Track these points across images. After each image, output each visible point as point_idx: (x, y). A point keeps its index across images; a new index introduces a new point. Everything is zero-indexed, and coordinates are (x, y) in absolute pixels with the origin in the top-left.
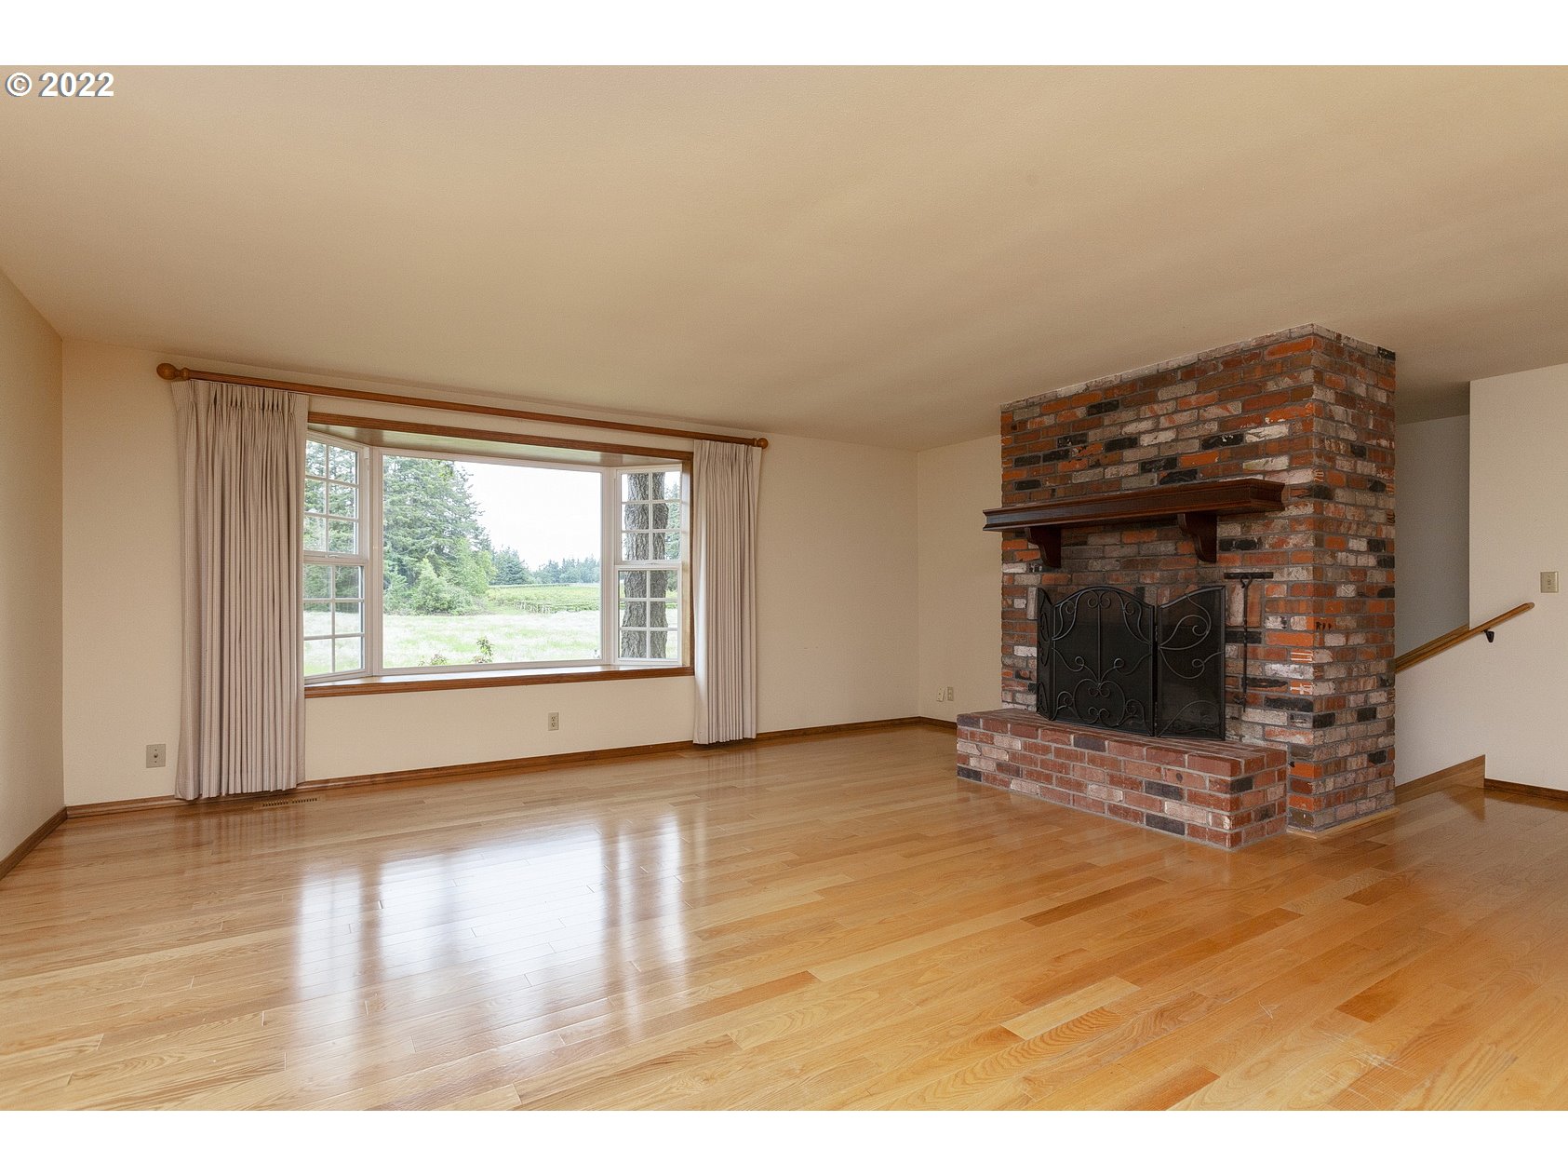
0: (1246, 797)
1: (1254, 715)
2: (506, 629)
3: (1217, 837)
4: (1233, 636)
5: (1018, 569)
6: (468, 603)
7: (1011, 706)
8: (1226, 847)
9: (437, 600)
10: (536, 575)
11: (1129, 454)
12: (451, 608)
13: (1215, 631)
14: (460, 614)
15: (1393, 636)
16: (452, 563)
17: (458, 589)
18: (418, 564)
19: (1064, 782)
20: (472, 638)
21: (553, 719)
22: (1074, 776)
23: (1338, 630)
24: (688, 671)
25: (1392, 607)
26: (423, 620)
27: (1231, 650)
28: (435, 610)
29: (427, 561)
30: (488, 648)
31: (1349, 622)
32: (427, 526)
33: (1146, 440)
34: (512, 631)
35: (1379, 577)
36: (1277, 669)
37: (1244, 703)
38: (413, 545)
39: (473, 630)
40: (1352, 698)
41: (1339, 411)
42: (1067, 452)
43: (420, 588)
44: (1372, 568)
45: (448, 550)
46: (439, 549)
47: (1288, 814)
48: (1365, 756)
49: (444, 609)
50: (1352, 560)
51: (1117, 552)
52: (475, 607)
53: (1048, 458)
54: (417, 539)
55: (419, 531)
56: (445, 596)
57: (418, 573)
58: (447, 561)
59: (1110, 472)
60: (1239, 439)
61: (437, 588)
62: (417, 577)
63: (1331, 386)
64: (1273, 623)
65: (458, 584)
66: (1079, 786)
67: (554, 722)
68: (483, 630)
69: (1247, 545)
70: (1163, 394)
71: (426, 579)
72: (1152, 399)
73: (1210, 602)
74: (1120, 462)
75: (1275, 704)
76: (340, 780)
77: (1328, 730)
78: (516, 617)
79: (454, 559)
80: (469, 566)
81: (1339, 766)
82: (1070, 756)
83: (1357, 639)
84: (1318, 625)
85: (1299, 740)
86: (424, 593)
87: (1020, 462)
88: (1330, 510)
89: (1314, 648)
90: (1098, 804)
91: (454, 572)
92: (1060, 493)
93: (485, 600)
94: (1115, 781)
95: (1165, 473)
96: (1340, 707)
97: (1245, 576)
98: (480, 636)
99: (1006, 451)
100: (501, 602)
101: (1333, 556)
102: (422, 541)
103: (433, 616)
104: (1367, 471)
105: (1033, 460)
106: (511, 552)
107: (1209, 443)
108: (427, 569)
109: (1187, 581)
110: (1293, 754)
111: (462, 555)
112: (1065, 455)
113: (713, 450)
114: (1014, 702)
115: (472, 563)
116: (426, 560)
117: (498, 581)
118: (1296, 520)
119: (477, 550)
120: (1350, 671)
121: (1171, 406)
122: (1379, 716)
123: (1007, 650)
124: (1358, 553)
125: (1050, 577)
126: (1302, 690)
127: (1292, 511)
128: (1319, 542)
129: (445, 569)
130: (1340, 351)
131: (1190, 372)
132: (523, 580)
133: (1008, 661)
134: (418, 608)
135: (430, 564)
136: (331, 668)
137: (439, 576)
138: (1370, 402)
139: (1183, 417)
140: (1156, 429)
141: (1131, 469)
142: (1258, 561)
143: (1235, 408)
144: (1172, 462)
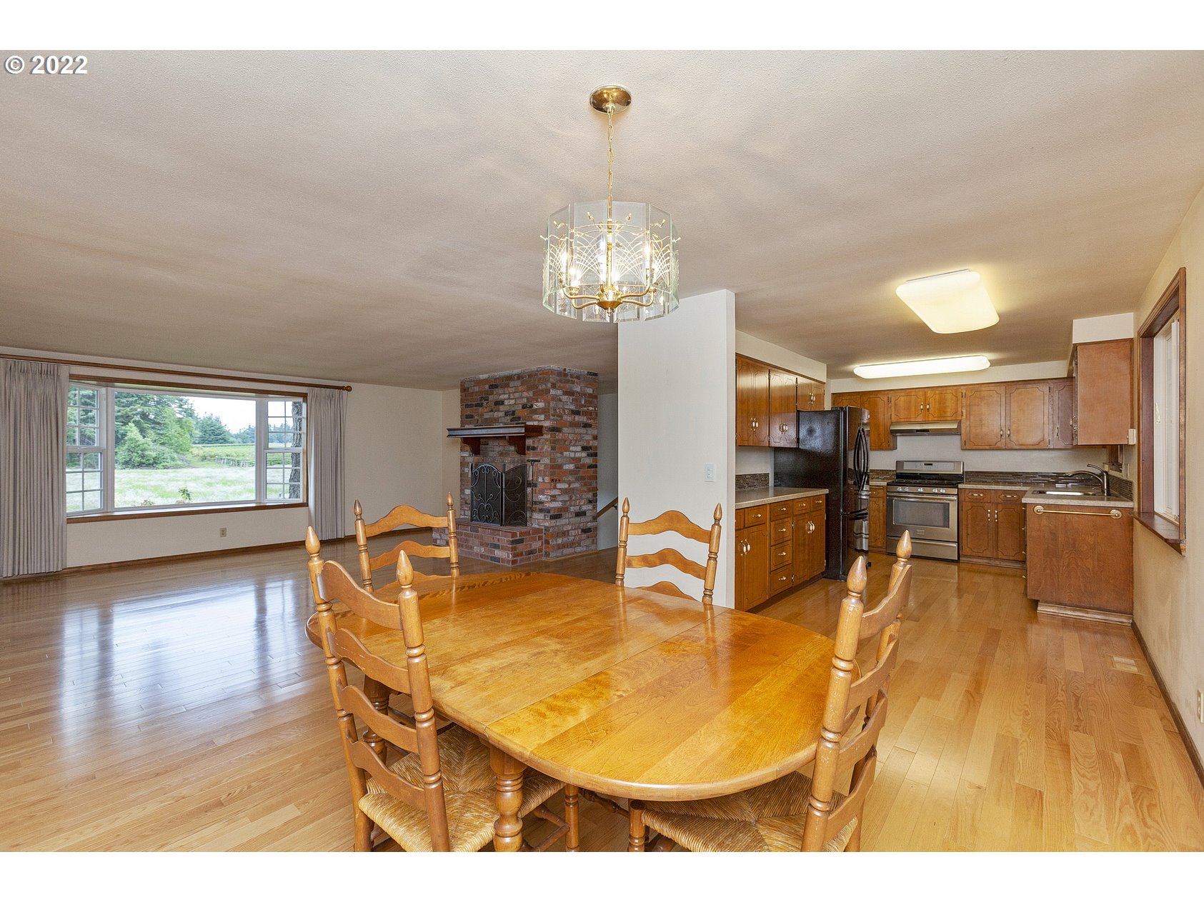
0: (520, 546)
1: (536, 515)
2: (208, 480)
3: (508, 561)
4: (530, 485)
5: (466, 454)
6: (173, 459)
7: (463, 517)
8: (510, 565)
9: (143, 456)
10: (237, 436)
11: (501, 408)
12: (156, 463)
13: (523, 483)
14: (165, 467)
15: (596, 483)
16: (157, 427)
17: (163, 448)
18: (123, 428)
19: (467, 547)
20: (175, 487)
21: (223, 531)
22: (470, 544)
23: (564, 482)
24: (305, 505)
25: (596, 472)
26: (129, 473)
27: (529, 490)
28: (140, 465)
29: (133, 425)
30: (188, 495)
31: (571, 478)
32: (133, 396)
33: (506, 402)
34: (213, 481)
35: (589, 461)
36: (542, 497)
37: (532, 511)
38: (119, 411)
39: (177, 481)
40: (572, 508)
41: (565, 398)
42: (482, 404)
43: (126, 447)
44: (585, 457)
45: (153, 417)
46: (144, 416)
47: (543, 553)
48: (580, 531)
49: (150, 464)
50: (572, 455)
51: (497, 449)
52: (179, 462)
53: (476, 405)
54: (123, 407)
55: (124, 400)
56: (151, 453)
57: (124, 435)
58: (153, 426)
59: (496, 414)
60: (531, 406)
61: (142, 447)
62: (123, 438)
63: (560, 388)
64: (540, 480)
65: (163, 444)
66: (471, 548)
67: (223, 533)
68: (186, 481)
69: (534, 448)
70: (512, 384)
71: (131, 440)
72: (507, 386)
73: (521, 470)
74: (499, 411)
75: (541, 511)
76: (89, 566)
77: (558, 520)
78: (218, 470)
79: (159, 423)
80: (173, 430)
81: (565, 534)
82: (470, 536)
83: (576, 485)
84: (553, 480)
85: (547, 524)
86: (129, 450)
87: (467, 406)
88: (559, 436)
89: (550, 489)
90: (477, 554)
91: (159, 434)
92: (480, 422)
93: (189, 457)
94: (482, 545)
95: (512, 417)
96: (564, 511)
97: (532, 461)
98: (182, 487)
99: (462, 400)
100: (204, 458)
101: (562, 453)
102: (128, 409)
103: (138, 470)
104: (580, 420)
105: (471, 406)
106: (214, 418)
107: (524, 407)
108: (133, 432)
109: (518, 462)
110: (545, 530)
111: (167, 421)
112: (481, 405)
113: (319, 392)
114: (465, 515)
115: (177, 427)
116: (131, 424)
117: (203, 441)
118: (546, 440)
119: (181, 416)
120: (571, 498)
121: (513, 390)
122: (587, 514)
123: (462, 491)
124: (575, 452)
125: (477, 458)
126: (547, 505)
127: (545, 436)
128: (553, 448)
129: (151, 432)
130: (566, 375)
131: (519, 377)
132: (225, 441)
133: (463, 497)
134: (123, 464)
135: (135, 428)
136: (81, 507)
137: (144, 437)
138: (582, 394)
139: (517, 395)
140: (509, 399)
141: (502, 414)
142: (537, 455)
143: (531, 394)
144: (514, 413)
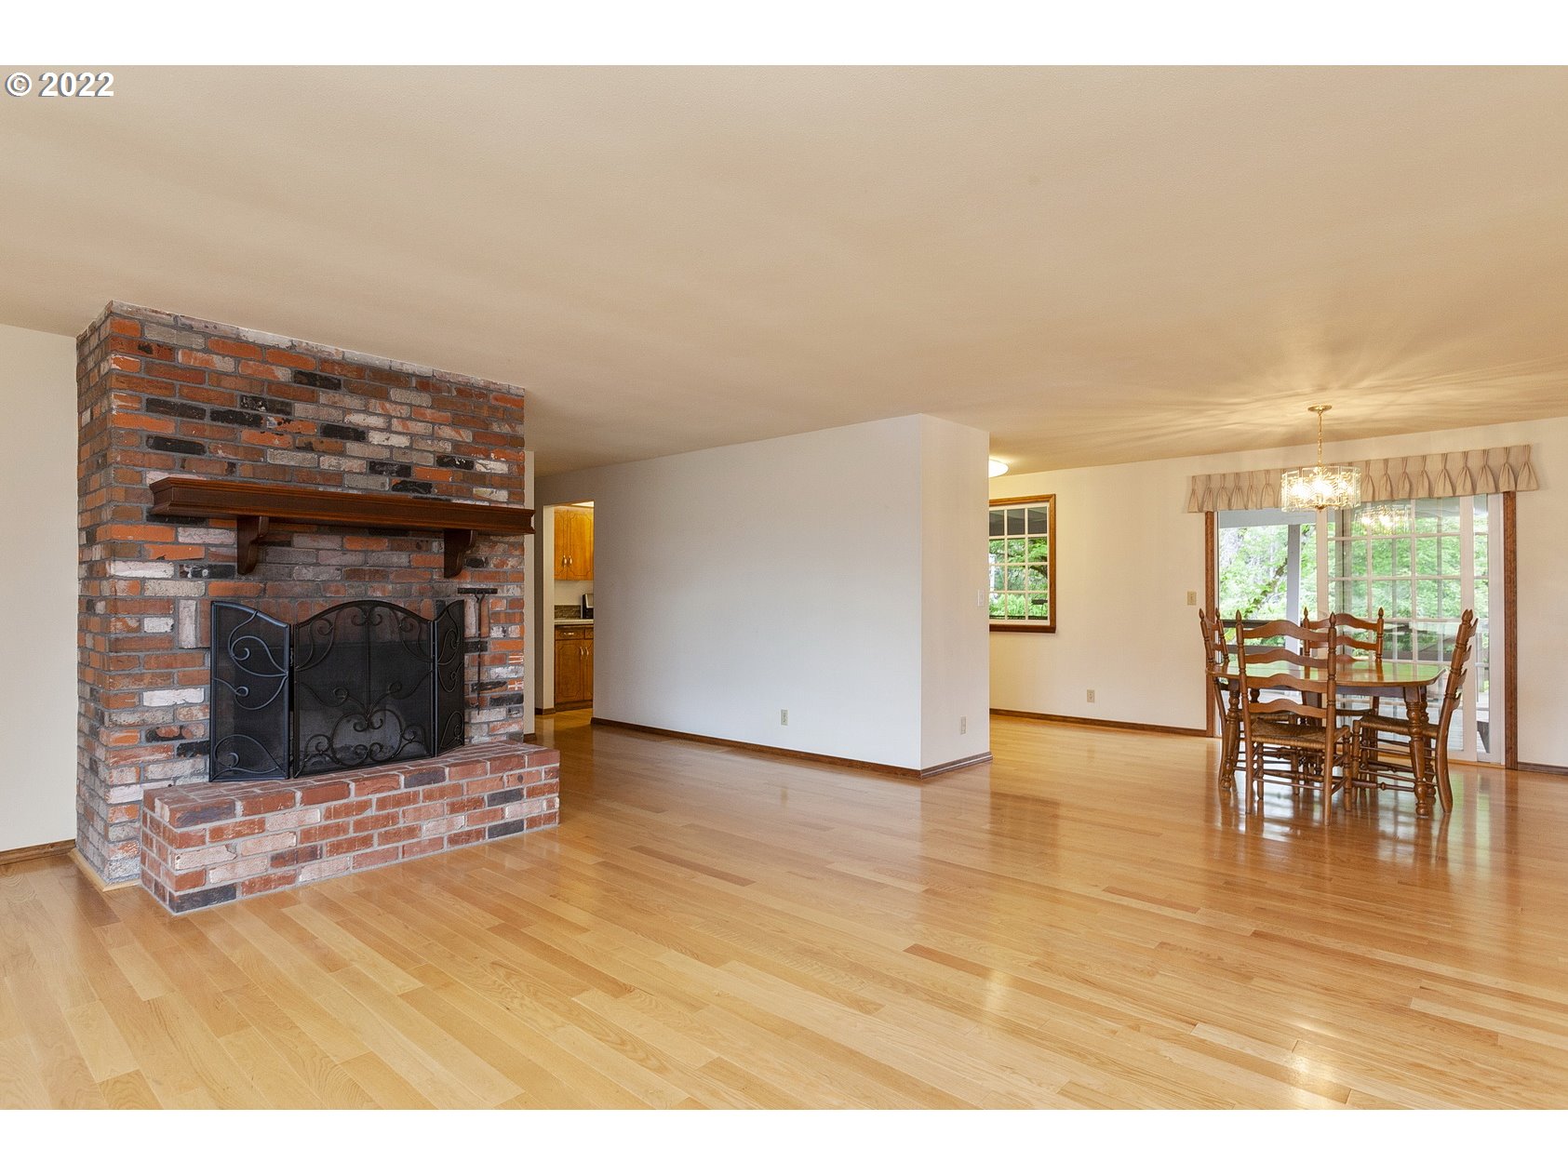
1: (482, 715)
3: (548, 819)
4: (470, 646)
5: (154, 571)
11: (353, 447)
13: (461, 643)
19: (389, 837)
22: (404, 823)
27: (469, 658)
33: (376, 438)
36: (499, 672)
37: (478, 707)
42: (256, 418)
51: (337, 559)
53: (220, 416)
59: (328, 462)
60: (469, 465)
64: (496, 633)
66: (411, 832)
69: (476, 563)
70: (395, 394)
72: (382, 395)
74: (342, 454)
75: (497, 702)
82: (398, 801)
85: (514, 728)
90: (435, 842)
92: (245, 470)
94: (456, 808)
95: (399, 480)
97: (478, 591)
105: (189, 413)
107: (443, 461)
109: (422, 594)
112: (252, 421)
118: (513, 546)
121: (404, 411)
125: (224, 588)
126: (517, 687)
131: (425, 384)
133: (130, 718)
139: (419, 427)
140: (388, 429)
141: (356, 465)
142: (492, 577)
143: (466, 436)
144: (405, 470)
